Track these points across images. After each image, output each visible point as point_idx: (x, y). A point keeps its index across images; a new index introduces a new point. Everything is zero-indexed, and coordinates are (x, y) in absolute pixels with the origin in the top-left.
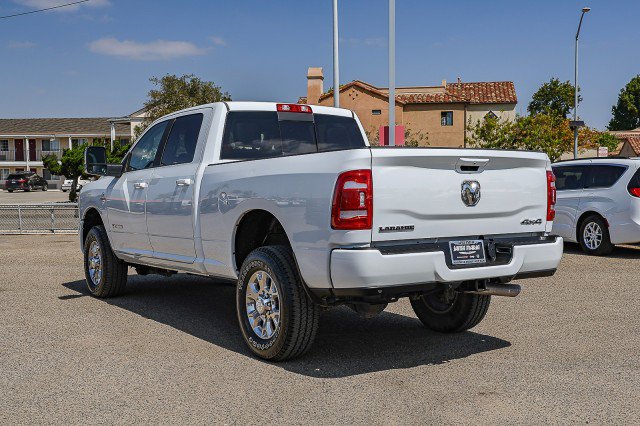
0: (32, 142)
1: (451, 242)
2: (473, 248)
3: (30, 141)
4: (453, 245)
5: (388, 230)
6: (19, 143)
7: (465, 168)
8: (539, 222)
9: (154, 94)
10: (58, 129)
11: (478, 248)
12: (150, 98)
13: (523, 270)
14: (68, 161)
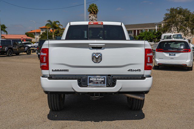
0: (138, 31)
1: (89, 77)
2: (101, 79)
3: (138, 30)
4: (90, 78)
5: (56, 70)
6: (135, 31)
7: (94, 48)
8: (140, 70)
9: (166, 15)
10: (146, 27)
11: (103, 79)
12: (165, 16)
13: (121, 91)
14: (140, 37)
